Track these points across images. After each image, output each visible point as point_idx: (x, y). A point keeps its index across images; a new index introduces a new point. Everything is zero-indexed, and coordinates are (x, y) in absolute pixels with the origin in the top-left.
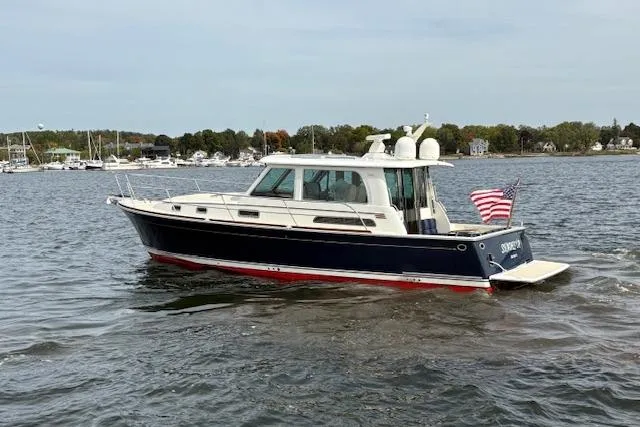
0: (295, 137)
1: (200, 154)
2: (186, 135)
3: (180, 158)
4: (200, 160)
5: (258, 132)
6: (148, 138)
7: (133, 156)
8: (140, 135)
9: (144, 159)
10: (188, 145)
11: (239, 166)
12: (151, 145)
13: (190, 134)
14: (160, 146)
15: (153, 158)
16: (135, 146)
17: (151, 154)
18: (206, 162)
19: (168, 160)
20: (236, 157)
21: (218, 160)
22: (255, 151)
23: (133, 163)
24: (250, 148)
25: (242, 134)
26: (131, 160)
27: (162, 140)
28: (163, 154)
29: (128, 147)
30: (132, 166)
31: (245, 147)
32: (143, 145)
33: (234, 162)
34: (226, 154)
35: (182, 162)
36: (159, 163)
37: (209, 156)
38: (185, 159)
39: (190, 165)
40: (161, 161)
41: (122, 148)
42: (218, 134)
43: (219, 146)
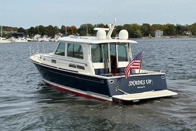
0: (79, 29)
1: (38, 36)
2: (31, 28)
3: (29, 37)
4: (37, 38)
5: (63, 27)
6: (15, 29)
7: (8, 37)
8: (11, 28)
9: (13, 38)
10: (32, 32)
11: (54, 41)
12: (16, 32)
13: (33, 28)
14: (20, 33)
15: (17, 38)
16: (9, 32)
17: (16, 36)
18: (40, 40)
19: (23, 39)
20: (53, 37)
21: (46, 39)
22: (61, 35)
23: (8, 40)
24: (60, 33)
25: (56, 27)
26: (7, 38)
27: (21, 30)
28: (21, 36)
29: (6, 33)
30: (7, 41)
31: (57, 33)
32: (12, 32)
33: (53, 40)
34: (49, 36)
35: (30, 39)
36: (19, 40)
37: (42, 37)
38: (31, 38)
39: (33, 41)
40: (20, 39)
41: (3, 33)
42: (45, 27)
43: (46, 32)
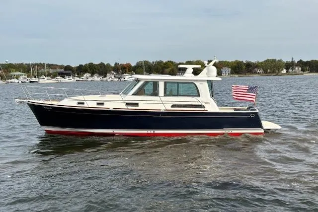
0: (135, 67)
1: (88, 75)
2: (80, 65)
3: (77, 77)
4: (87, 78)
5: (116, 64)
6: (61, 67)
7: (54, 76)
8: (57, 65)
9: (59, 77)
10: (81, 70)
11: (107, 81)
12: (62, 70)
13: (82, 65)
14: (67, 71)
15: (63, 77)
16: (55, 71)
17: (62, 75)
18: (90, 79)
19: (71, 78)
20: (105, 76)
21: (97, 78)
22: (115, 74)
23: (53, 79)
24: (112, 72)
25: (108, 65)
27: (68, 68)
28: (69, 75)
29: (51, 71)
30: (53, 81)
31: (110, 71)
32: (58, 70)
33: (104, 79)
34: (100, 75)
35: (78, 79)
37: (92, 76)
38: (80, 77)
39: (82, 81)
40: (68, 78)
41: (48, 72)
42: (96, 65)
43: (97, 71)
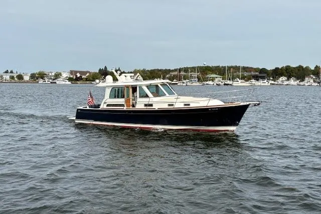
1: (283, 78)
2: (276, 68)
3: (272, 80)
4: (283, 81)
6: (256, 70)
7: (248, 79)
8: (252, 68)
9: (253, 80)
10: (277, 73)
11: (304, 85)
12: (257, 73)
13: (278, 68)
14: (262, 74)
15: (258, 80)
16: (250, 74)
17: (257, 78)
18: (286, 83)
19: (265, 81)
20: (303, 80)
21: (293, 82)
22: (314, 77)
23: (247, 82)
24: (312, 76)
25: (307, 68)
27: (263, 71)
28: (263, 78)
29: (246, 74)
30: (247, 84)
31: (308, 75)
32: (253, 73)
33: (302, 83)
34: (298, 79)
35: (273, 82)
36: (260, 83)
37: (288, 79)
38: (275, 81)
39: (277, 84)
40: (262, 82)
41: (242, 75)
42: (294, 68)
43: (294, 74)
